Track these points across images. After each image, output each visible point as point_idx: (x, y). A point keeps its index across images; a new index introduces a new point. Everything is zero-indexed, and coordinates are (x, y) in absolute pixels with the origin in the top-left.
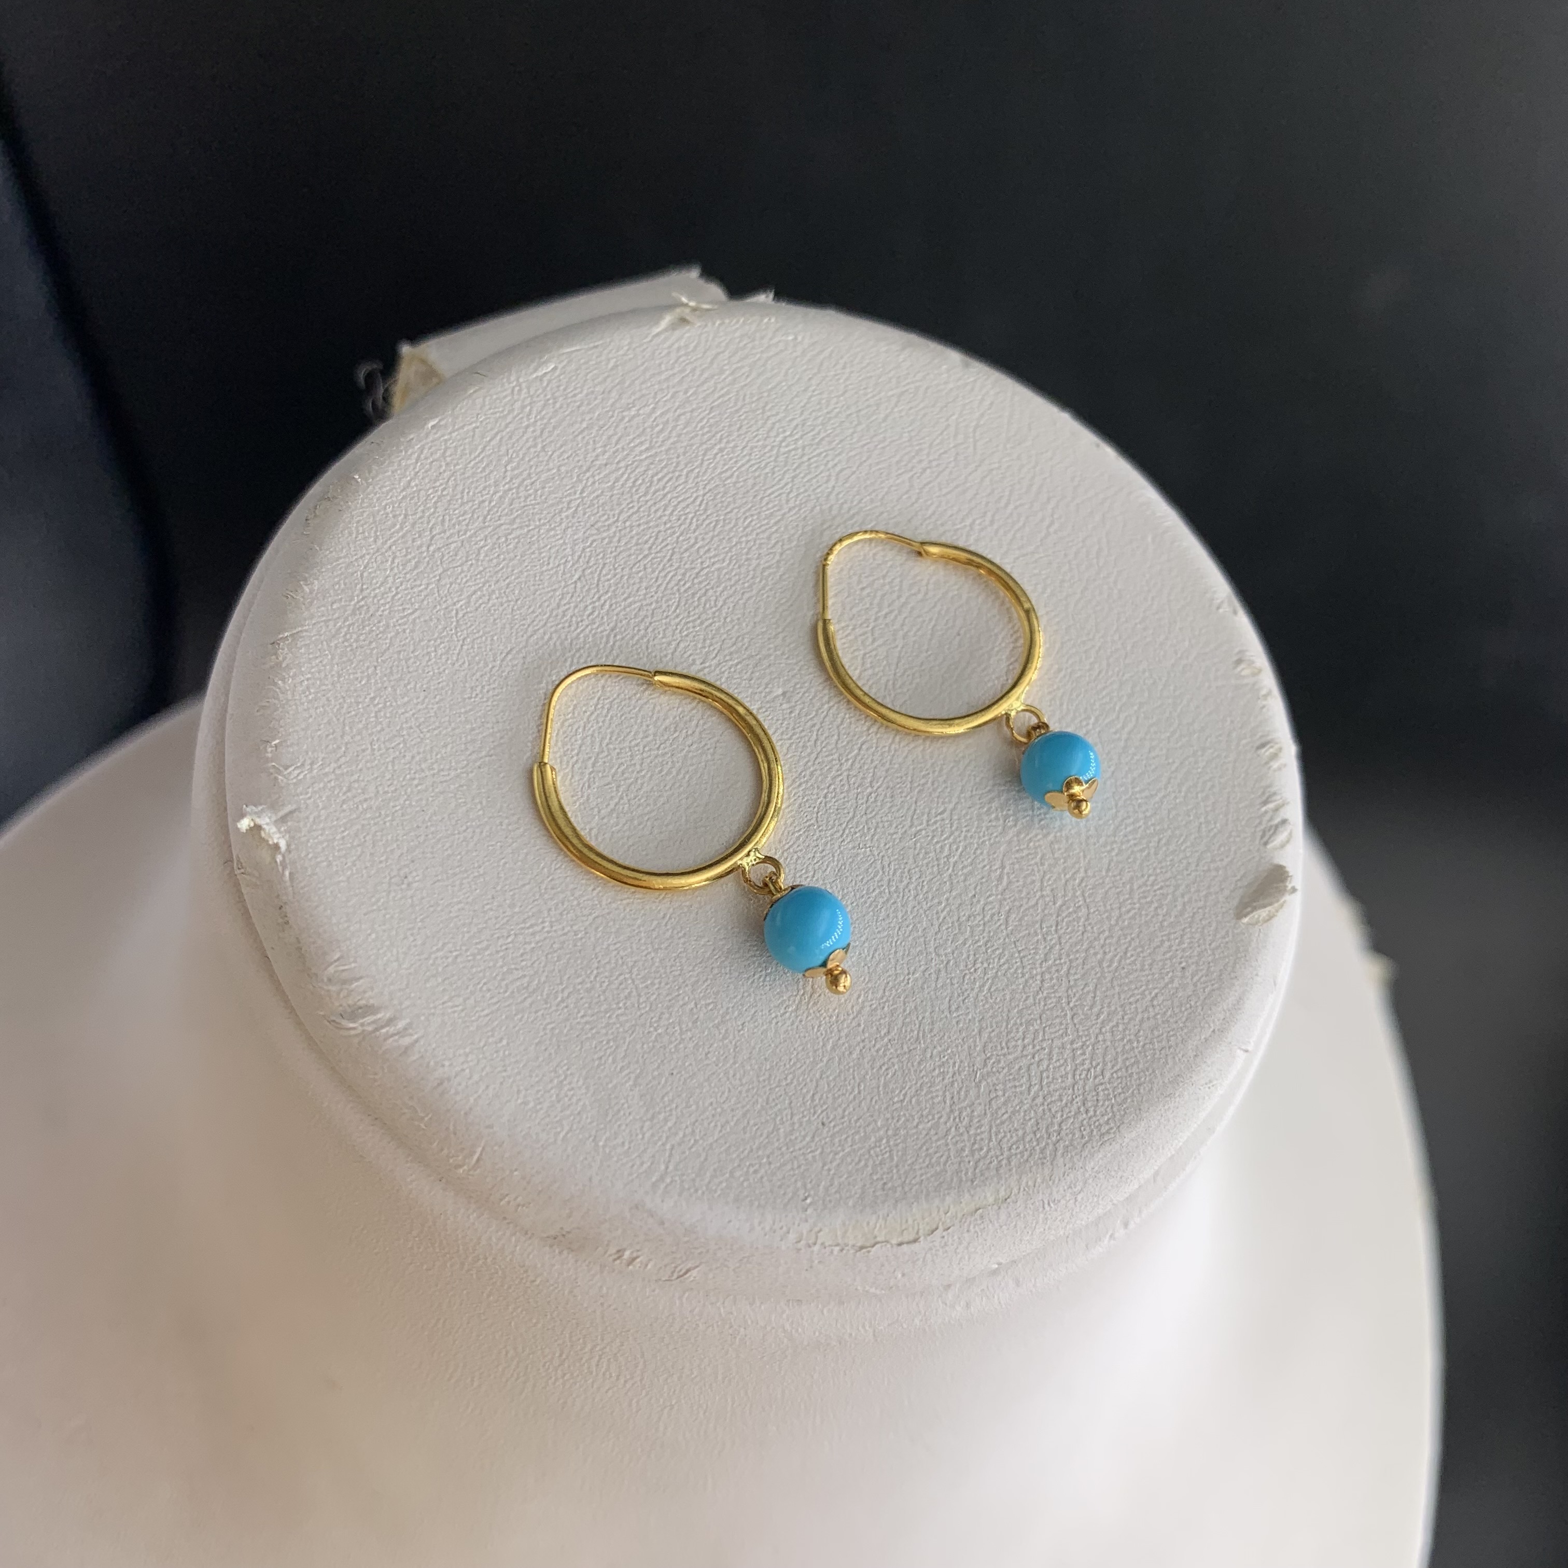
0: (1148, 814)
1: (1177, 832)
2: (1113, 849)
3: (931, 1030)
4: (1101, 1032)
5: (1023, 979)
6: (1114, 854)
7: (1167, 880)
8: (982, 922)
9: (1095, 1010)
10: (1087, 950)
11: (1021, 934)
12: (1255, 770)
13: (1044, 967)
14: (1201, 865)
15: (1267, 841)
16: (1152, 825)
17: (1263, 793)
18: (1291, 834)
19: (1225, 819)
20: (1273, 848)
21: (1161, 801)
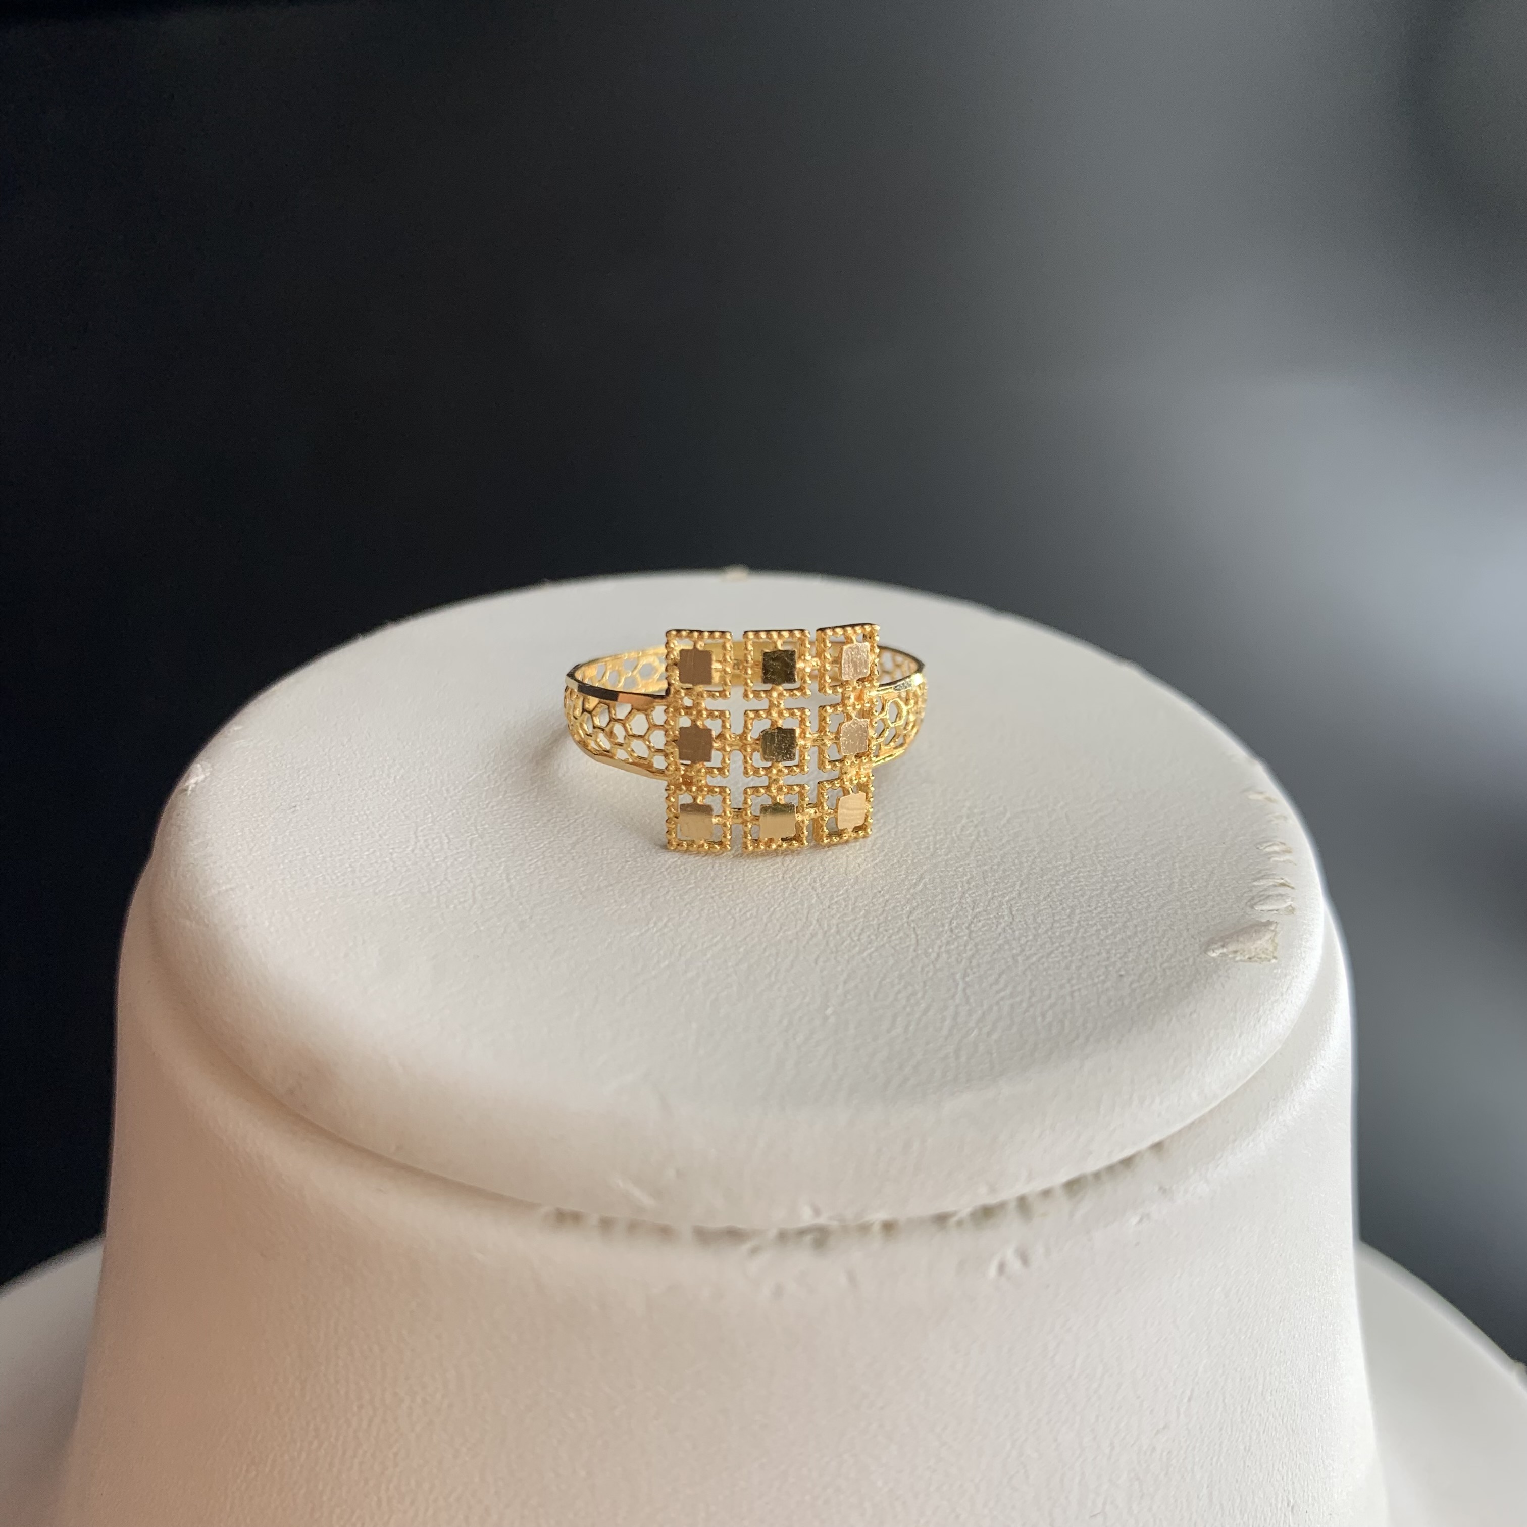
0: (1109, 868)
1: (1142, 884)
2: (1059, 885)
3: (787, 971)
4: (998, 1003)
5: (914, 954)
6: (1058, 887)
7: (1120, 913)
8: (881, 910)
9: (996, 988)
10: (1000, 946)
11: (924, 924)
12: (1251, 857)
13: (943, 949)
14: (1166, 909)
15: (1256, 904)
16: (1112, 875)
17: (1259, 872)
18: (1291, 910)
19: (1205, 884)
20: (1262, 911)
21: (1128, 862)
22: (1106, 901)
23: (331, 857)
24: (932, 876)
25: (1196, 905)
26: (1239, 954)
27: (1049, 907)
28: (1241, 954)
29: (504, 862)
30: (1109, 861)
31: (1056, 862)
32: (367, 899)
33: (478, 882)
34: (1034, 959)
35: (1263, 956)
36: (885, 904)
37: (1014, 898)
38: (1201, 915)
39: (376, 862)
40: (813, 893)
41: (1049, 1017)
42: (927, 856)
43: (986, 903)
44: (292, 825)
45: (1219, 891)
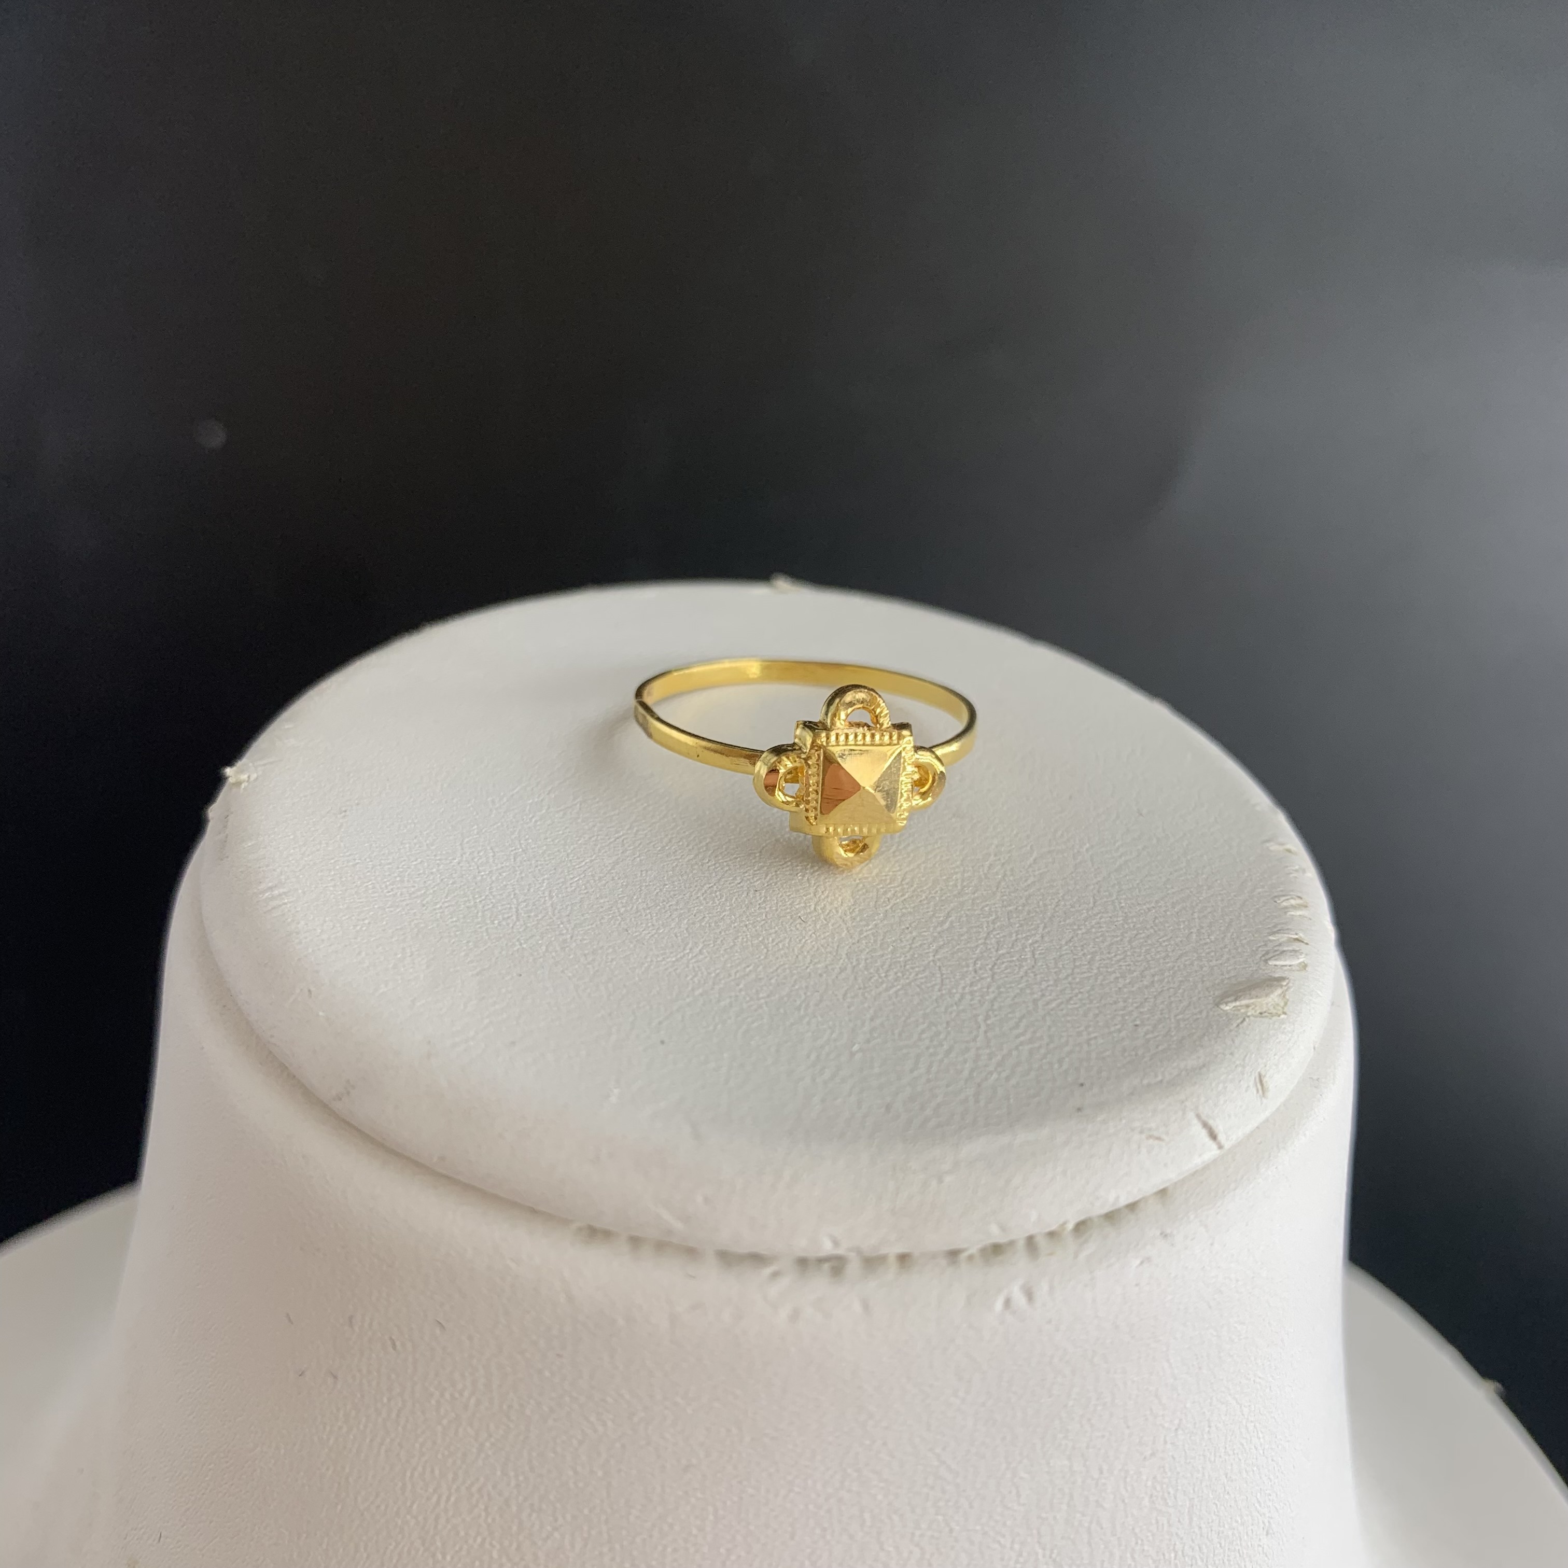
0: (1131, 915)
1: (1162, 933)
2: (1081, 929)
3: (817, 1005)
4: (1017, 1048)
5: (939, 993)
6: (1080, 932)
7: (1138, 961)
8: (909, 946)
9: (1016, 1032)
10: (1021, 989)
11: (949, 963)
12: (1269, 911)
13: (967, 990)
14: (1183, 960)
15: (1270, 959)
16: (1133, 922)
17: (1275, 927)
18: (1304, 966)
19: (1223, 936)
20: (1275, 965)
21: (1149, 910)
22: (1127, 948)
23: (380, 865)
24: (959, 914)
25: (1212, 957)
26: (1251, 1008)
27: (1070, 952)
28: (1253, 1009)
29: (548, 879)
30: (1131, 907)
31: (1080, 906)
32: (415, 911)
33: (521, 898)
34: (1054, 1005)
35: (1274, 1011)
36: (913, 940)
37: (1037, 942)
38: (1215, 968)
39: (424, 873)
40: (843, 926)
41: (1065, 1067)
42: (955, 893)
43: (1010, 945)
44: (342, 830)
45: (1235, 944)
